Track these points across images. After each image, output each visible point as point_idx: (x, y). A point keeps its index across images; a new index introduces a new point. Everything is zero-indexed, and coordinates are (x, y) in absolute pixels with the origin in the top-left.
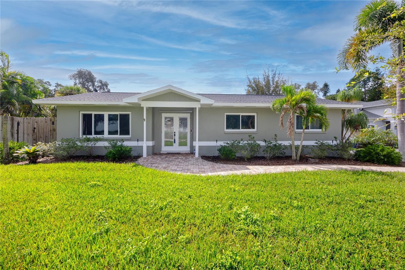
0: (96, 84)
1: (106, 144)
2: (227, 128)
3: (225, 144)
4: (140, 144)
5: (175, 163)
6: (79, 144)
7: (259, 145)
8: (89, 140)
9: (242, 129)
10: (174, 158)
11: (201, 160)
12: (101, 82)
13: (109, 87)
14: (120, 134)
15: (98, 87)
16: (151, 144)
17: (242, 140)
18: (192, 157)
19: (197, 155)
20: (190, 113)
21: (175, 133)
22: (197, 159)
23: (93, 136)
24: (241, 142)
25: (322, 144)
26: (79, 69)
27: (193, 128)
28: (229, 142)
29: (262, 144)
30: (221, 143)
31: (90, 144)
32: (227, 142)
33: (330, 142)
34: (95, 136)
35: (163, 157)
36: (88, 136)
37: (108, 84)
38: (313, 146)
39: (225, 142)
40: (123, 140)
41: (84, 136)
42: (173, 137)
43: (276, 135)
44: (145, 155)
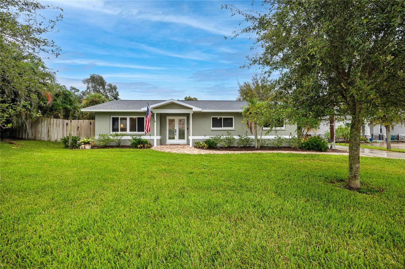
0: (106, 87)
1: (130, 138)
2: (213, 127)
3: (210, 138)
4: (152, 137)
5: (176, 149)
6: (111, 138)
7: (234, 139)
8: (117, 135)
9: (223, 127)
10: (175, 147)
11: (193, 148)
12: (110, 85)
13: (117, 90)
14: (138, 131)
15: (108, 90)
16: (159, 137)
17: (223, 135)
18: (188, 147)
19: (191, 145)
20: (187, 116)
21: (176, 130)
22: (190, 148)
23: (119, 133)
24: (222, 137)
25: (280, 138)
26: (92, 74)
27: (188, 127)
28: (213, 137)
29: (237, 137)
30: (207, 137)
31: (119, 138)
32: (211, 136)
33: (287, 137)
34: (121, 132)
35: (167, 146)
36: (117, 133)
37: (117, 88)
38: (273, 139)
39: (210, 136)
40: (141, 135)
41: (114, 133)
42: (174, 133)
43: (247, 131)
44: (155, 145)
